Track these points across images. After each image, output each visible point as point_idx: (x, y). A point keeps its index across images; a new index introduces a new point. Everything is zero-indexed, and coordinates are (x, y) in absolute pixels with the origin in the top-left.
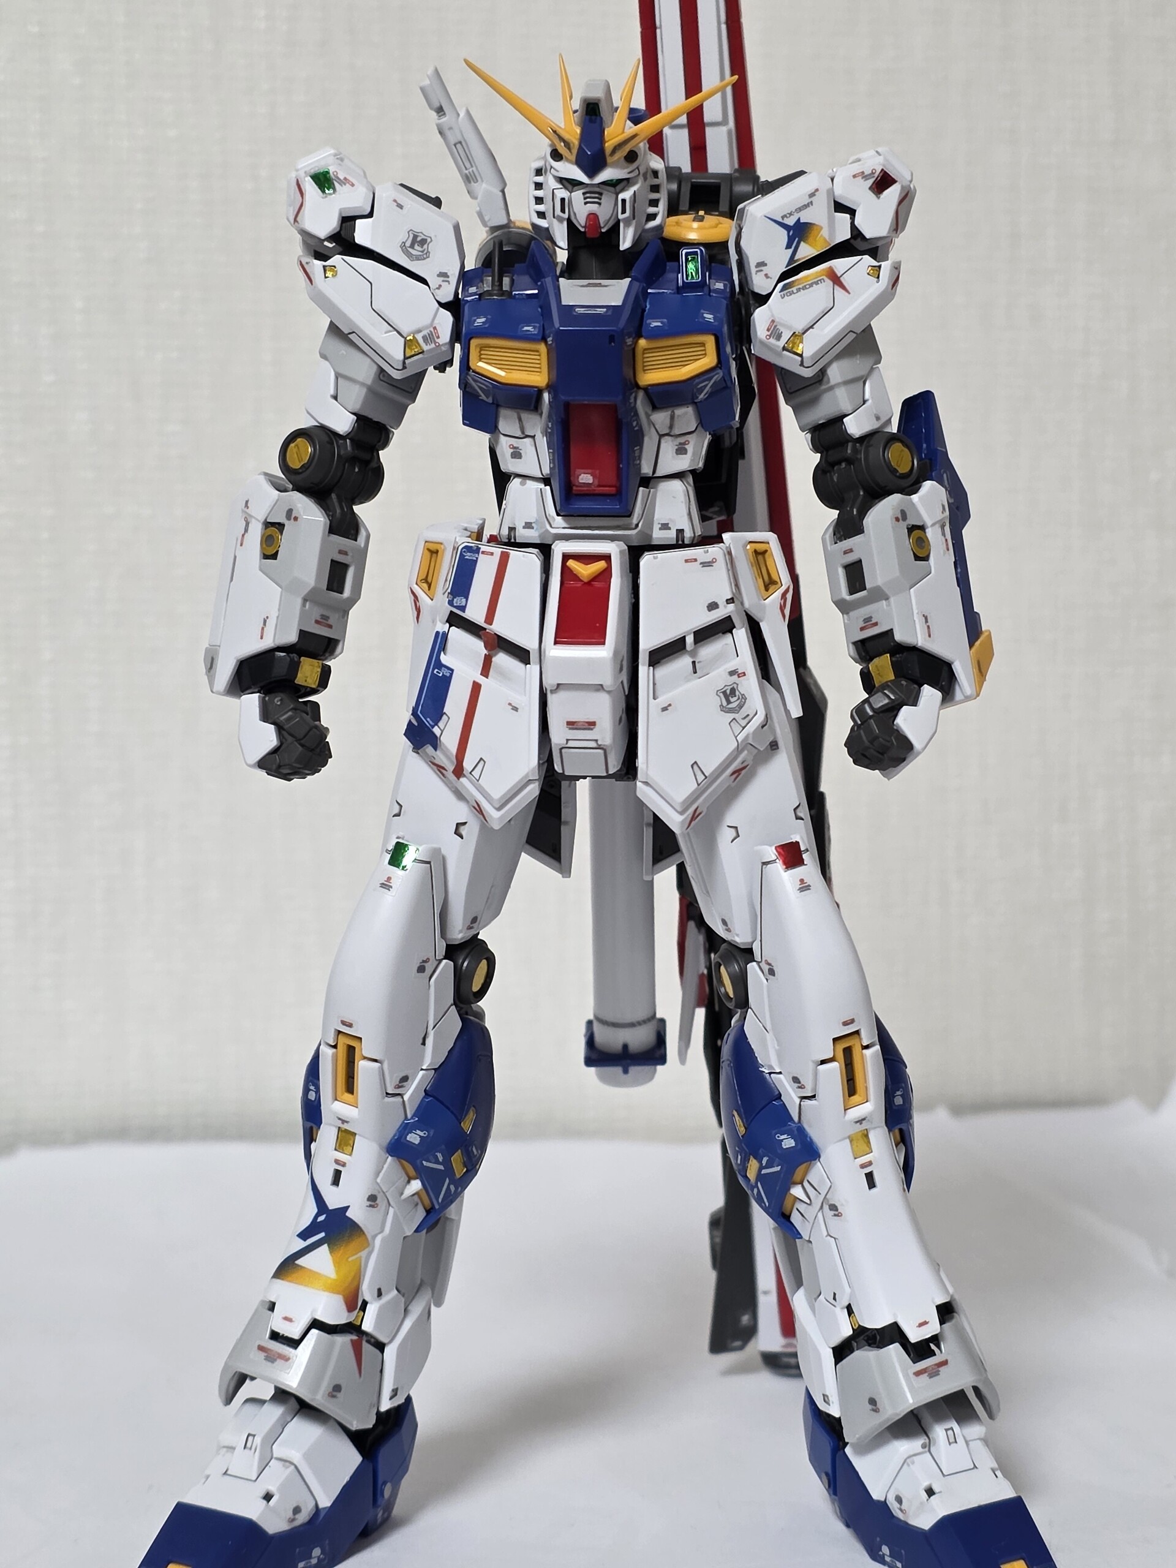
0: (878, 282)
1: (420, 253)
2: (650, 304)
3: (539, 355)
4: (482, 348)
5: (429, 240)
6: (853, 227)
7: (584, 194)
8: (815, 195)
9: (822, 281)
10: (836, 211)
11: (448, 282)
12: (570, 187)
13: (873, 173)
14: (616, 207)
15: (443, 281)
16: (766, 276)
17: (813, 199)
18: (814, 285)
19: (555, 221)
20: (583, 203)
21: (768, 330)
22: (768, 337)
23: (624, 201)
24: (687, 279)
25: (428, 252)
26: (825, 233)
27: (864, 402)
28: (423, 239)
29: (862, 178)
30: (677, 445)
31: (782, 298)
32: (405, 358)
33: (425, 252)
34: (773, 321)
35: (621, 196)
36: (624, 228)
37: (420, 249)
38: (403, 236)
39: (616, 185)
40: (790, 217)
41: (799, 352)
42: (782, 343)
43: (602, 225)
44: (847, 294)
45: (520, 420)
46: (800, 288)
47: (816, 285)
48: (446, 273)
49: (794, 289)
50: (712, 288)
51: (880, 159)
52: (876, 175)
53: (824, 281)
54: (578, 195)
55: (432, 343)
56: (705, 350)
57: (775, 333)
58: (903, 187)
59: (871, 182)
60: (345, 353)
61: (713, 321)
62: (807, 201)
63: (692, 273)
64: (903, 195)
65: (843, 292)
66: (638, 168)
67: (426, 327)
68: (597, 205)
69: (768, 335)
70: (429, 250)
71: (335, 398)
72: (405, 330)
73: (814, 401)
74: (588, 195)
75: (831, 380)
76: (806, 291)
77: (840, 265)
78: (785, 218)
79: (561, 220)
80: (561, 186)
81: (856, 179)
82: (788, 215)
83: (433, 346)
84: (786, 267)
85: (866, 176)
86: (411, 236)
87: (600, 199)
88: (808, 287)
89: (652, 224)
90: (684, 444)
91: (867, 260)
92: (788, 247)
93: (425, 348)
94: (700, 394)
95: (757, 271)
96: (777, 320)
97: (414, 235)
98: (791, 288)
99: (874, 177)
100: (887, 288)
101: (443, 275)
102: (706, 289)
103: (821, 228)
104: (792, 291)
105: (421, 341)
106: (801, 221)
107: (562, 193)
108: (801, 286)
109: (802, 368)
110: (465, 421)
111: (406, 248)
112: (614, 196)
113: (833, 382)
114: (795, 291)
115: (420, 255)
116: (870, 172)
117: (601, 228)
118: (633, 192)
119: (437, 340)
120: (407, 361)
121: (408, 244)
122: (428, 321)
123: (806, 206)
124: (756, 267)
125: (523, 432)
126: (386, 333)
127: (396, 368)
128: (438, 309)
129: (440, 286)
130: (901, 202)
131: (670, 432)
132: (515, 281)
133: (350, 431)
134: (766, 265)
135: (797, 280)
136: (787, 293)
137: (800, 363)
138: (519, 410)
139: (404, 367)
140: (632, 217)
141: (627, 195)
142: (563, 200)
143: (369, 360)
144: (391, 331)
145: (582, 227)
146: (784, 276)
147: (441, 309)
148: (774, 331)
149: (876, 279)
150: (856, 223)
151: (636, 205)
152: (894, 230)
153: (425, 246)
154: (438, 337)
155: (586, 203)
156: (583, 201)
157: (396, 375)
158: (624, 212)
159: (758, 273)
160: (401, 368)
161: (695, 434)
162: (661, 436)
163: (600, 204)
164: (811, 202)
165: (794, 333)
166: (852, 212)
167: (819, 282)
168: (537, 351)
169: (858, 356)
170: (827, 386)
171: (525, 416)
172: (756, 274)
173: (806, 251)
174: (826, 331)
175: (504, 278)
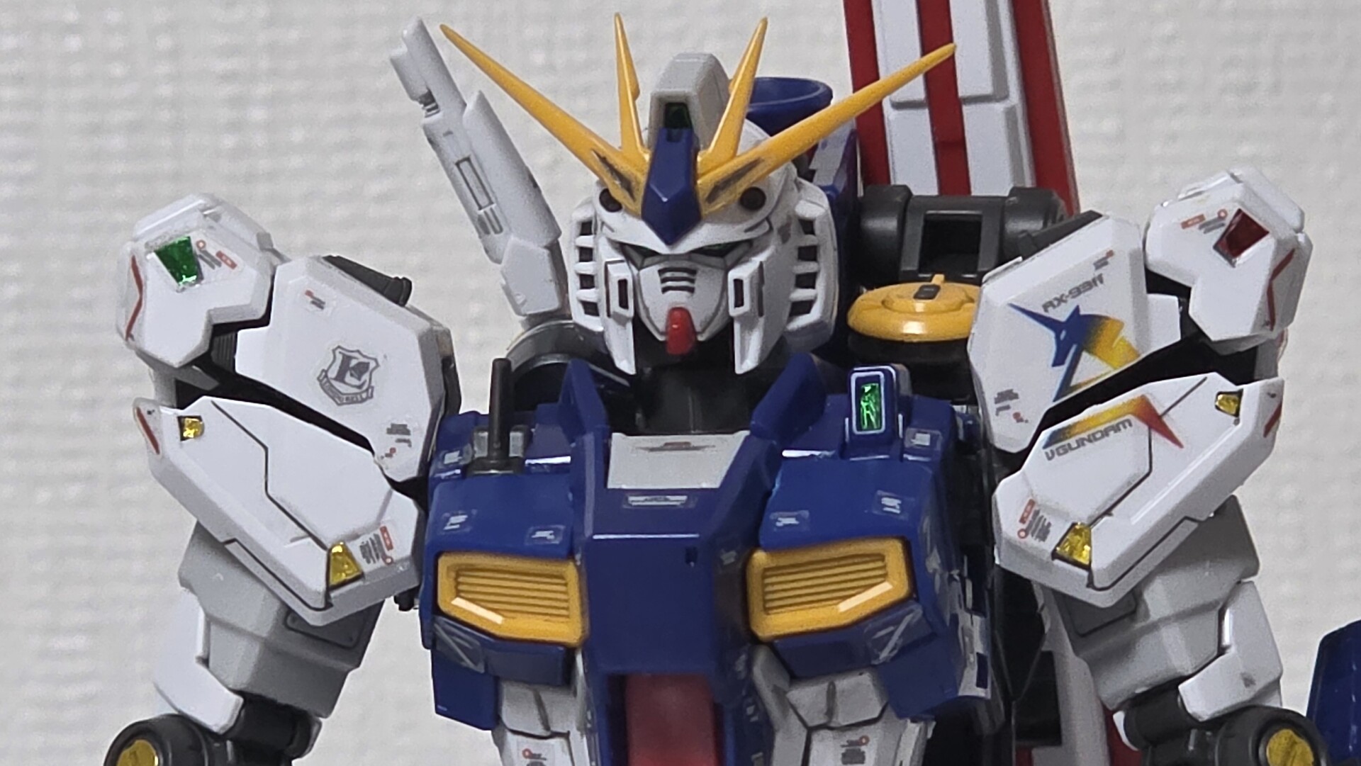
0: (1237, 422)
1: (356, 390)
2: (782, 480)
3: (566, 585)
4: (459, 572)
5: (372, 365)
6: (1186, 320)
7: (661, 272)
8: (1106, 263)
9: (1127, 424)
10: (1150, 291)
11: (408, 441)
12: (638, 259)
13: (1220, 218)
14: (725, 294)
15: (399, 441)
16: (1018, 417)
17: (1101, 271)
18: (1112, 433)
19: (611, 321)
20: (660, 290)
21: (1022, 520)
22: (1023, 534)
23: (738, 283)
24: (859, 428)
25: (370, 386)
26: (1128, 333)
27: (1221, 651)
28: (359, 364)
29: (1201, 228)
30: (843, 746)
31: (1050, 459)
32: (330, 588)
33: (365, 387)
34: (1032, 503)
35: (733, 274)
36: (742, 332)
37: (357, 383)
38: (323, 360)
39: (725, 254)
40: (1059, 304)
41: (1085, 561)
42: (1050, 544)
43: (698, 328)
44: (1176, 448)
45: (540, 705)
46: (1083, 439)
47: (1116, 432)
48: (405, 426)
49: (1072, 441)
50: (907, 445)
51: (1237, 191)
52: (1227, 222)
53: (1130, 425)
54: (650, 276)
55: (378, 557)
56: (884, 567)
57: (1037, 526)
58: (1280, 243)
59: (1216, 234)
60: (222, 578)
61: (898, 512)
62: (1091, 274)
63: (868, 415)
64: (1282, 257)
65: (1169, 442)
66: (767, 219)
67: (367, 530)
68: (685, 293)
69: (1022, 530)
70: (373, 384)
71: (205, 661)
72: (328, 536)
73: (1124, 652)
74: (668, 275)
75: (1152, 613)
76: (1097, 443)
77: (1161, 392)
78: (1050, 309)
79: (621, 320)
80: (620, 257)
81: (1188, 230)
82: (1056, 303)
83: (380, 563)
84: (1055, 401)
85: (1209, 223)
86: (339, 358)
87: (692, 281)
88: (1098, 435)
89: (803, 321)
90: (859, 743)
91: (1216, 382)
92: (1058, 362)
93: (367, 567)
94: (882, 649)
95: (999, 410)
96: (1039, 500)
97: (344, 355)
98: (1066, 438)
99: (1223, 225)
100: (1253, 434)
101: (399, 430)
102: (896, 448)
103: (1120, 325)
104: (1069, 445)
105: (357, 554)
106: (1082, 312)
107: (622, 271)
108: (1084, 435)
109: (1091, 591)
110: (439, 707)
111: (328, 381)
112: (720, 274)
113: (1155, 615)
114: (1074, 445)
115: (356, 394)
116: (1216, 216)
117: (696, 333)
118: (757, 265)
119: (388, 553)
120: (333, 595)
121: (333, 373)
122: (371, 517)
123: (1089, 285)
124: (997, 401)
125: (547, 728)
126: (293, 540)
127: (312, 605)
128: (390, 494)
129: (393, 450)
130: (1276, 272)
131: (830, 721)
132: (535, 440)
133: (232, 724)
134: (1016, 396)
135: (1078, 423)
136: (1057, 449)
137: (1086, 581)
138: (536, 687)
139: (328, 605)
140: (756, 310)
141: (744, 272)
142: (623, 284)
143: (265, 590)
144: (303, 538)
145: (662, 334)
146: (1051, 418)
147: (396, 493)
148: (1035, 524)
149: (1233, 418)
150: (1191, 313)
151: (764, 288)
152: (1267, 324)
153: (366, 377)
154: (390, 547)
155: (665, 290)
156: (660, 286)
157: (314, 619)
158: (739, 302)
159: (1001, 413)
160: (322, 606)
161: (879, 724)
162: (811, 730)
163: (691, 290)
164: (1100, 278)
165: (1074, 525)
166: (1183, 292)
167: (1121, 426)
168: (561, 577)
169: (1208, 564)
170: (1143, 624)
171: (548, 696)
172: (997, 414)
173: (1092, 370)
174: (1136, 519)
175: (512, 434)
